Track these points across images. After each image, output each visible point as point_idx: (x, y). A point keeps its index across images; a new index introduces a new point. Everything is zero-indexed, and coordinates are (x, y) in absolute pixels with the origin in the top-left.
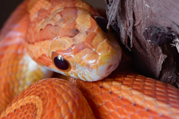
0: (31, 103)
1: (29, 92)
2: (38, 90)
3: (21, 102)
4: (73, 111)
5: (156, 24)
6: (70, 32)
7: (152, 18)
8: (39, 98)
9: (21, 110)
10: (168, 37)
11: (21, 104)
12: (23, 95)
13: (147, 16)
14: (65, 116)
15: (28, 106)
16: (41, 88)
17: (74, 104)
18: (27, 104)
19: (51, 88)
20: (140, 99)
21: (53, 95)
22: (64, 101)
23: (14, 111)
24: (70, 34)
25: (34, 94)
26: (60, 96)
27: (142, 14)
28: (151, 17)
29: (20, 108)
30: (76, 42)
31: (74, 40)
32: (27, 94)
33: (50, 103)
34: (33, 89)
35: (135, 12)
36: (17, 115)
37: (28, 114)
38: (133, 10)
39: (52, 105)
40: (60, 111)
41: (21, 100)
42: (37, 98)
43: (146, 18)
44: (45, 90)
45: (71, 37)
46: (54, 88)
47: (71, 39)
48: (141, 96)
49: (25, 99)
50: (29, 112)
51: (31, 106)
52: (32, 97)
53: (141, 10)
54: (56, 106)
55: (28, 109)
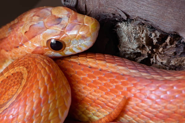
0: (20, 72)
1: (19, 64)
2: (26, 63)
3: (12, 71)
4: (48, 84)
5: (104, 12)
6: (55, 21)
7: (101, 8)
8: (26, 69)
9: (12, 76)
10: (112, 22)
11: (12, 72)
12: (13, 66)
13: (96, 7)
14: (41, 88)
15: (18, 73)
16: (28, 62)
17: (49, 78)
18: (17, 72)
19: (35, 64)
20: (94, 63)
21: (35, 71)
22: (42, 76)
23: (6, 78)
24: (56, 22)
25: (23, 66)
26: (40, 72)
27: (92, 6)
28: (99, 7)
29: (11, 75)
30: (64, 25)
31: (62, 25)
32: (17, 65)
33: (32, 77)
34: (21, 62)
35: (87, 5)
36: (9, 80)
37: (18, 79)
38: (85, 3)
39: (33, 79)
40: (38, 84)
41: (12, 69)
42: (25, 69)
43: (95, 9)
44: (31, 65)
45: (58, 24)
46: (36, 64)
47: (59, 25)
48: (94, 61)
49: (16, 68)
50: (19, 78)
51: (20, 74)
52: (21, 67)
53: (91, 3)
54: (36, 80)
55: (18, 76)
